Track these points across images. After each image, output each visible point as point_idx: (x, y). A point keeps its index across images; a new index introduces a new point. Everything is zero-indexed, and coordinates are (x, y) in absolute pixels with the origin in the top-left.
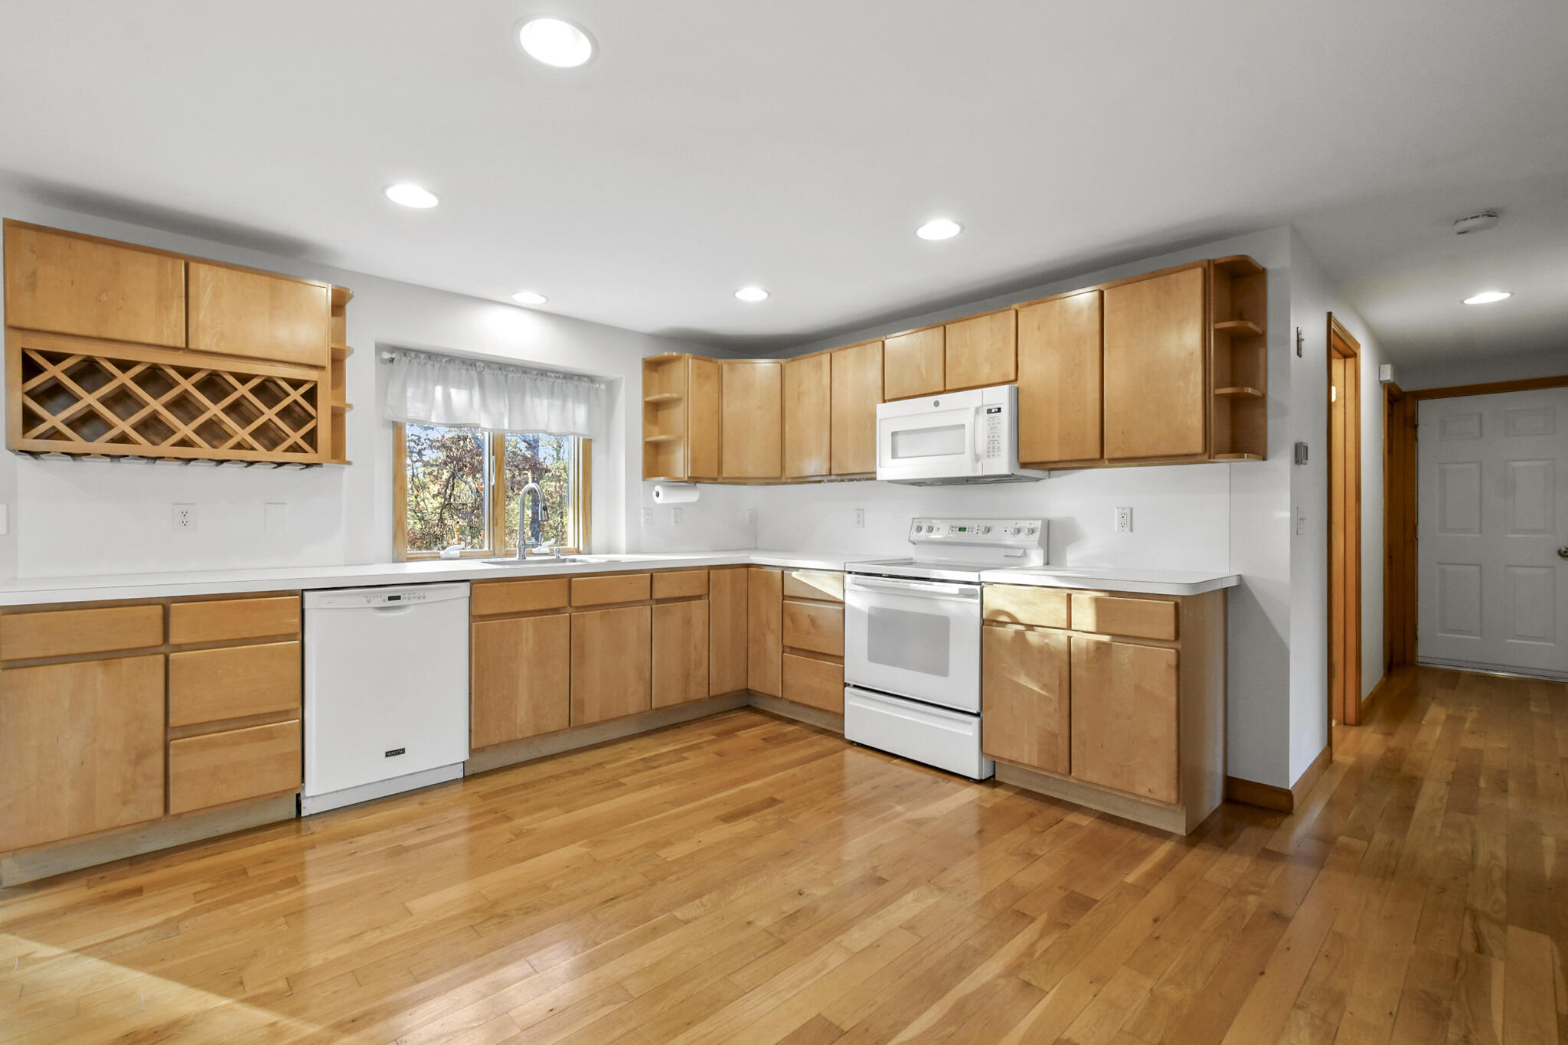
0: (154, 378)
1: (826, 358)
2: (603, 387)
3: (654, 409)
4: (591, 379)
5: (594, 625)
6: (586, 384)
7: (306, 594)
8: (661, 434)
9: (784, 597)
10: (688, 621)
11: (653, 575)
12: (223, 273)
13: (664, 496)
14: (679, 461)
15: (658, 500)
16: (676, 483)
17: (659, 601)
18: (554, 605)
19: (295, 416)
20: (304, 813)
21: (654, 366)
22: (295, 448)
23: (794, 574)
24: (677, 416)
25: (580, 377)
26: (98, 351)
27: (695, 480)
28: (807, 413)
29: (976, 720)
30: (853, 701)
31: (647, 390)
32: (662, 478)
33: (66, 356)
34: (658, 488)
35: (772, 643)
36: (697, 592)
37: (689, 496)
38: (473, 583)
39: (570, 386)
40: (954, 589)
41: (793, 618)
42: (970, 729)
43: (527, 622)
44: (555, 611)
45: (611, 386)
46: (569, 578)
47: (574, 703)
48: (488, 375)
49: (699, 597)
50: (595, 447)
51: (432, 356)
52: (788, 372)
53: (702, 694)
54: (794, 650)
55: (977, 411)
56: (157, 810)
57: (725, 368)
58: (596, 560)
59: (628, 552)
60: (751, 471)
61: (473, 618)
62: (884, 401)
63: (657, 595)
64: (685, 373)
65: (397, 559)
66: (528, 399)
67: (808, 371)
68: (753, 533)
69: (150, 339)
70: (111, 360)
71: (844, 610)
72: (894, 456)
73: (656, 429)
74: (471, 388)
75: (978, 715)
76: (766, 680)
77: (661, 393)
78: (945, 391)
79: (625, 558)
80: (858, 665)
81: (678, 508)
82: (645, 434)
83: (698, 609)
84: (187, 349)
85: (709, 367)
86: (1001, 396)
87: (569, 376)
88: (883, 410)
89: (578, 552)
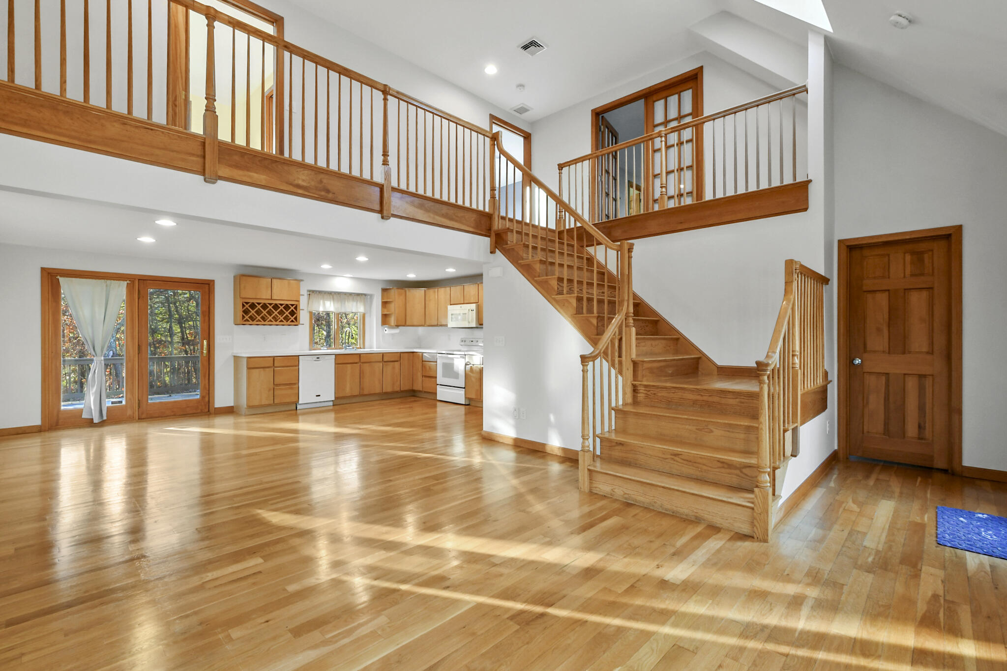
0: (265, 306)
1: (436, 290)
2: (369, 297)
3: (385, 304)
4: (365, 295)
5: (366, 367)
6: (363, 296)
7: (300, 357)
8: (387, 312)
9: (423, 361)
10: (394, 368)
11: (383, 354)
12: (278, 280)
13: (388, 331)
14: (392, 320)
15: (386, 332)
16: (391, 327)
17: (385, 362)
18: (356, 362)
19: (292, 313)
20: (298, 408)
21: (384, 290)
22: (292, 321)
23: (425, 354)
24: (392, 306)
25: (362, 294)
26: (255, 301)
27: (397, 326)
28: (432, 306)
29: (464, 389)
30: (439, 388)
31: (382, 298)
32: (387, 326)
33: (249, 303)
34: (386, 329)
35: (419, 375)
36: (396, 359)
37: (396, 331)
38: (336, 355)
39: (359, 298)
40: (459, 356)
41: (425, 367)
42: (462, 392)
43: (349, 366)
44: (356, 363)
45: (371, 296)
46: (360, 355)
47: (361, 388)
48: (335, 297)
49: (397, 361)
50: (366, 316)
51: (320, 292)
52: (427, 293)
53: (398, 389)
54: (425, 376)
55: (469, 310)
56: (272, 402)
57: (407, 291)
58: (367, 350)
59: (376, 348)
60: (415, 324)
61: (335, 364)
62: (451, 305)
63: (385, 360)
64: (394, 294)
65: (310, 350)
66: (346, 303)
67: (431, 292)
68: (420, 342)
69: (264, 298)
70: (257, 303)
71: (437, 364)
72: (452, 321)
73: (386, 310)
74: (330, 301)
75: (464, 388)
76: (418, 387)
77: (388, 299)
78: (464, 304)
79: (375, 349)
80: (440, 379)
81: (393, 335)
82: (382, 311)
83: (397, 364)
84: (271, 299)
85: (402, 291)
86: (473, 306)
87: (358, 295)
88: (450, 307)
89: (361, 348)
